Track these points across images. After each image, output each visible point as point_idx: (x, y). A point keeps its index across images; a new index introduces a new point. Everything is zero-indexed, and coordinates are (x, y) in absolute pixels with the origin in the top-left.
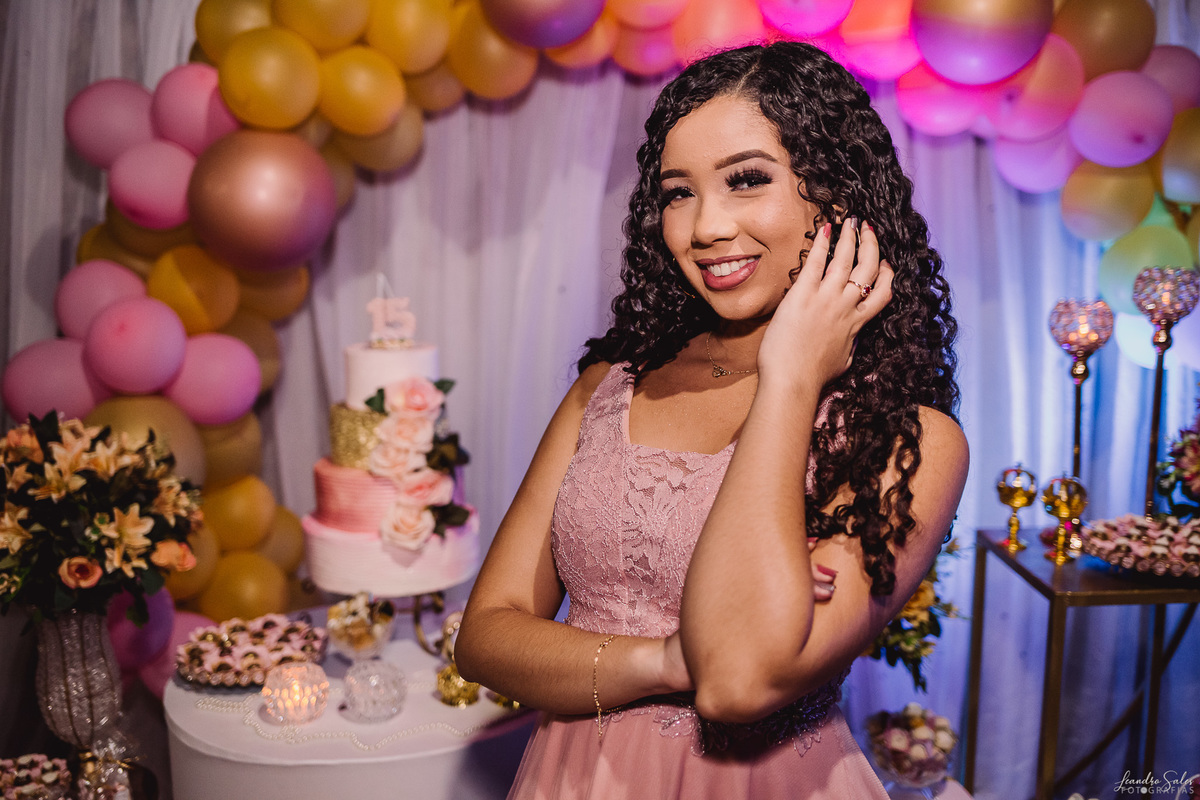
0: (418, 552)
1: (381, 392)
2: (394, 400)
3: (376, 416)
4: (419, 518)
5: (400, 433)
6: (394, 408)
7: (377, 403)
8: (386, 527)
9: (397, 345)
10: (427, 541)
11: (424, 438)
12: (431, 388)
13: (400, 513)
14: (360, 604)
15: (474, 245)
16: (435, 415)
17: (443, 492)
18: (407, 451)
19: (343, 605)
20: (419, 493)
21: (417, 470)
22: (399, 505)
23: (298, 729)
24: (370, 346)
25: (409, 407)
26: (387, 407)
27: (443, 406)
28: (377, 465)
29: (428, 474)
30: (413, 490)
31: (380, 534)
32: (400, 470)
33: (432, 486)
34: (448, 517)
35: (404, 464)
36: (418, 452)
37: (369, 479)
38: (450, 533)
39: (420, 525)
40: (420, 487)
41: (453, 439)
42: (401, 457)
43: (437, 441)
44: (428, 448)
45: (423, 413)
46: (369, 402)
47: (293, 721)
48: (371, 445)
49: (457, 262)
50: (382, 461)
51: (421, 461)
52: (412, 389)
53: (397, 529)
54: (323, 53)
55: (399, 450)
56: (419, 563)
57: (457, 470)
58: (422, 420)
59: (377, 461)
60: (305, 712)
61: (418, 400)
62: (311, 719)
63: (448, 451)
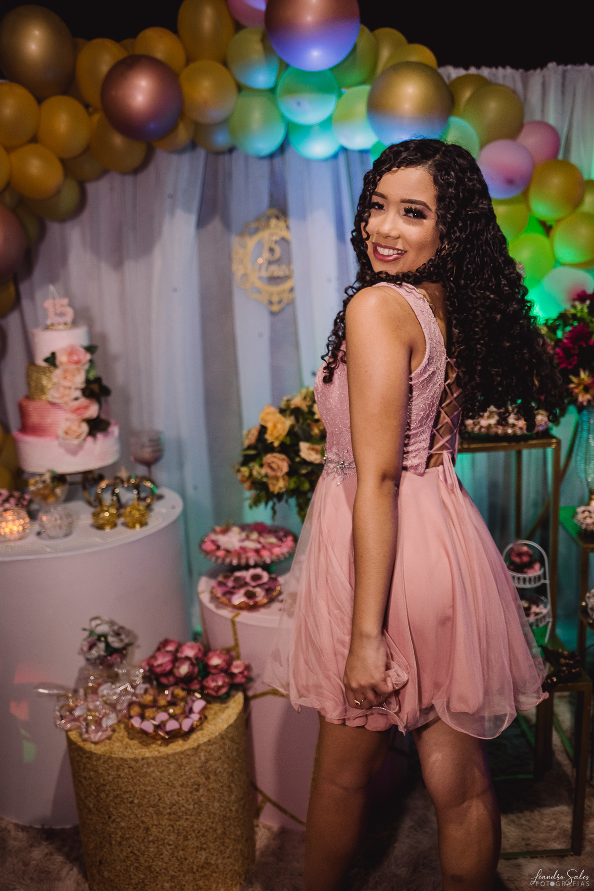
0: (80, 447)
1: (53, 355)
2: (62, 358)
3: (52, 368)
4: (79, 426)
5: (65, 378)
6: (61, 363)
7: (52, 360)
8: (60, 432)
9: (62, 327)
10: (85, 440)
11: (79, 380)
12: (82, 350)
13: (68, 424)
14: (47, 477)
15: (118, 265)
16: (87, 367)
17: (93, 411)
18: (70, 388)
19: (38, 478)
20: (79, 411)
21: (76, 399)
22: (67, 419)
23: (12, 544)
24: (47, 328)
25: (70, 362)
26: (58, 362)
27: (91, 361)
28: (53, 397)
29: (83, 401)
30: (76, 410)
31: (57, 437)
32: (66, 399)
33: (86, 408)
34: (97, 426)
35: (68, 395)
36: (76, 389)
37: (49, 406)
38: (100, 436)
39: (80, 431)
40: (78, 409)
41: (98, 380)
42: (67, 392)
43: (88, 381)
44: (83, 386)
45: (79, 366)
46: (46, 360)
47: (10, 540)
48: (50, 386)
49: (108, 276)
50: (57, 395)
51: (78, 393)
52: (71, 352)
53: (66, 433)
54: (9, 150)
55: (65, 388)
56: (81, 454)
57: (103, 399)
58: (78, 370)
59: (52, 395)
60: (17, 536)
61: (75, 358)
62: (21, 539)
63: (95, 387)
